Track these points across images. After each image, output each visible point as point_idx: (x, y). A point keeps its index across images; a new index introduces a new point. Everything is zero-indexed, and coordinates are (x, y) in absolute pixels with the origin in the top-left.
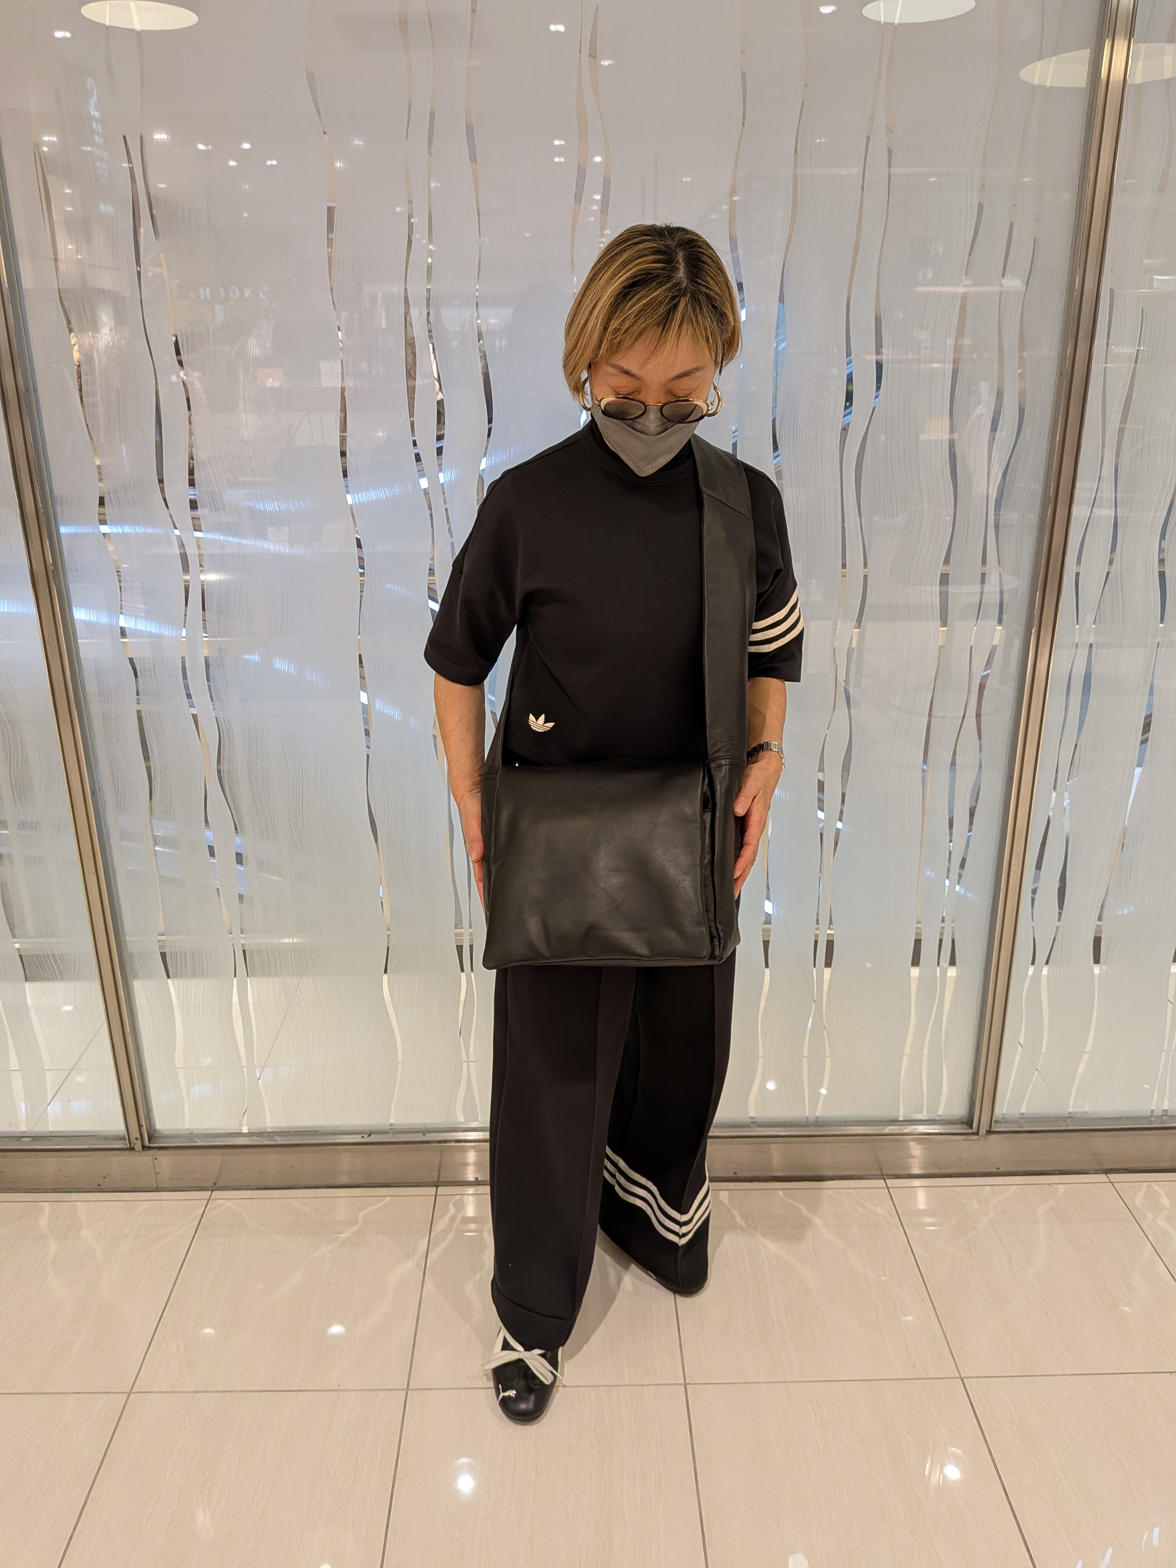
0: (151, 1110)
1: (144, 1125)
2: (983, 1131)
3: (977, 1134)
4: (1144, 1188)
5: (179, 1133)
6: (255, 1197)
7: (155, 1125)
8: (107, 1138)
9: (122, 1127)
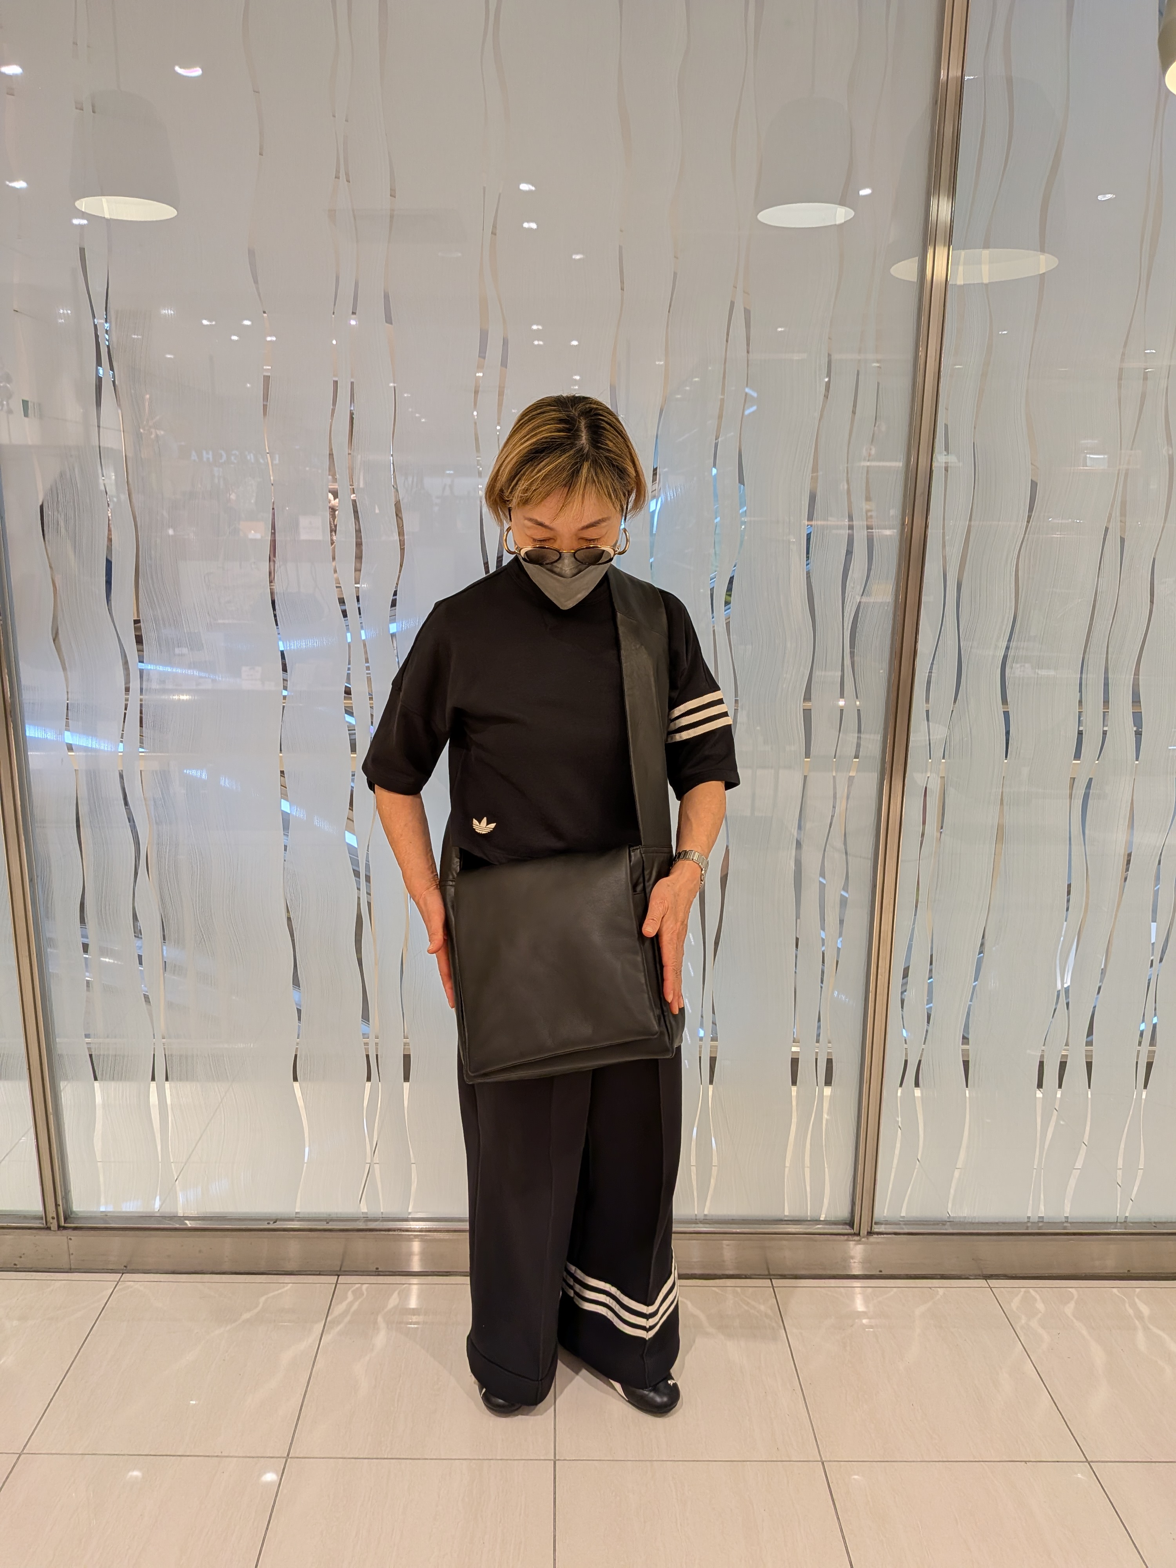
0: (69, 1191)
1: (61, 1205)
2: (864, 1232)
3: (859, 1234)
4: (1022, 1293)
5: (93, 1215)
6: (162, 1280)
7: (72, 1207)
8: (25, 1217)
9: (40, 1208)
